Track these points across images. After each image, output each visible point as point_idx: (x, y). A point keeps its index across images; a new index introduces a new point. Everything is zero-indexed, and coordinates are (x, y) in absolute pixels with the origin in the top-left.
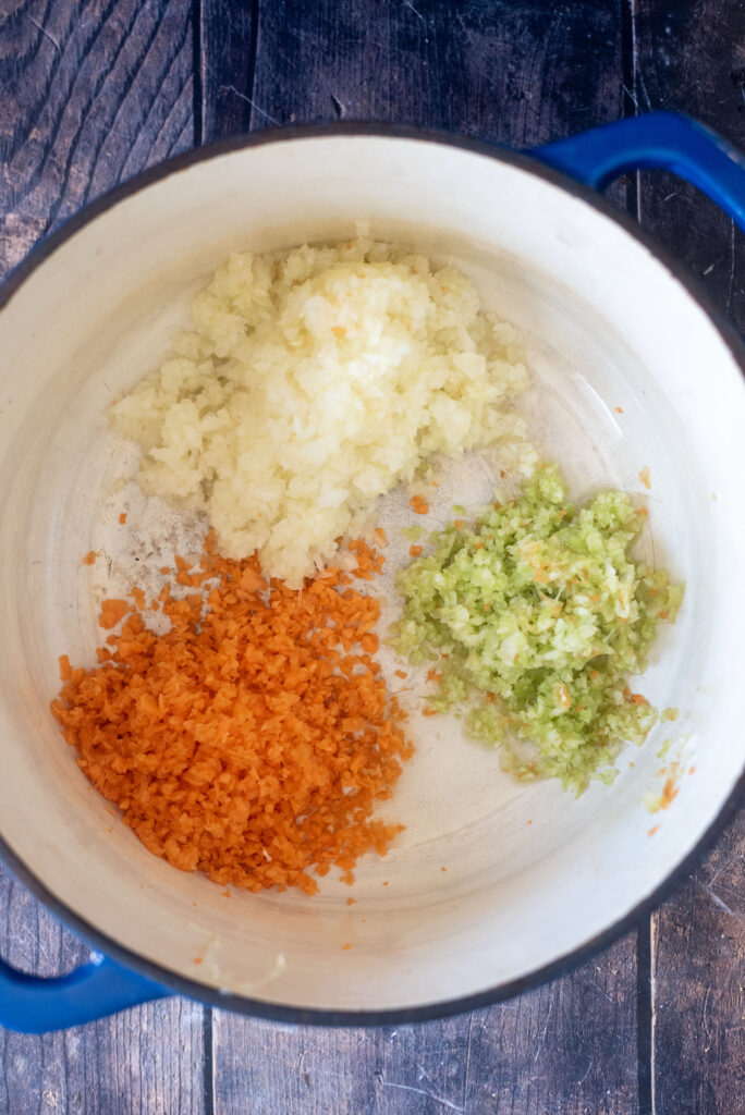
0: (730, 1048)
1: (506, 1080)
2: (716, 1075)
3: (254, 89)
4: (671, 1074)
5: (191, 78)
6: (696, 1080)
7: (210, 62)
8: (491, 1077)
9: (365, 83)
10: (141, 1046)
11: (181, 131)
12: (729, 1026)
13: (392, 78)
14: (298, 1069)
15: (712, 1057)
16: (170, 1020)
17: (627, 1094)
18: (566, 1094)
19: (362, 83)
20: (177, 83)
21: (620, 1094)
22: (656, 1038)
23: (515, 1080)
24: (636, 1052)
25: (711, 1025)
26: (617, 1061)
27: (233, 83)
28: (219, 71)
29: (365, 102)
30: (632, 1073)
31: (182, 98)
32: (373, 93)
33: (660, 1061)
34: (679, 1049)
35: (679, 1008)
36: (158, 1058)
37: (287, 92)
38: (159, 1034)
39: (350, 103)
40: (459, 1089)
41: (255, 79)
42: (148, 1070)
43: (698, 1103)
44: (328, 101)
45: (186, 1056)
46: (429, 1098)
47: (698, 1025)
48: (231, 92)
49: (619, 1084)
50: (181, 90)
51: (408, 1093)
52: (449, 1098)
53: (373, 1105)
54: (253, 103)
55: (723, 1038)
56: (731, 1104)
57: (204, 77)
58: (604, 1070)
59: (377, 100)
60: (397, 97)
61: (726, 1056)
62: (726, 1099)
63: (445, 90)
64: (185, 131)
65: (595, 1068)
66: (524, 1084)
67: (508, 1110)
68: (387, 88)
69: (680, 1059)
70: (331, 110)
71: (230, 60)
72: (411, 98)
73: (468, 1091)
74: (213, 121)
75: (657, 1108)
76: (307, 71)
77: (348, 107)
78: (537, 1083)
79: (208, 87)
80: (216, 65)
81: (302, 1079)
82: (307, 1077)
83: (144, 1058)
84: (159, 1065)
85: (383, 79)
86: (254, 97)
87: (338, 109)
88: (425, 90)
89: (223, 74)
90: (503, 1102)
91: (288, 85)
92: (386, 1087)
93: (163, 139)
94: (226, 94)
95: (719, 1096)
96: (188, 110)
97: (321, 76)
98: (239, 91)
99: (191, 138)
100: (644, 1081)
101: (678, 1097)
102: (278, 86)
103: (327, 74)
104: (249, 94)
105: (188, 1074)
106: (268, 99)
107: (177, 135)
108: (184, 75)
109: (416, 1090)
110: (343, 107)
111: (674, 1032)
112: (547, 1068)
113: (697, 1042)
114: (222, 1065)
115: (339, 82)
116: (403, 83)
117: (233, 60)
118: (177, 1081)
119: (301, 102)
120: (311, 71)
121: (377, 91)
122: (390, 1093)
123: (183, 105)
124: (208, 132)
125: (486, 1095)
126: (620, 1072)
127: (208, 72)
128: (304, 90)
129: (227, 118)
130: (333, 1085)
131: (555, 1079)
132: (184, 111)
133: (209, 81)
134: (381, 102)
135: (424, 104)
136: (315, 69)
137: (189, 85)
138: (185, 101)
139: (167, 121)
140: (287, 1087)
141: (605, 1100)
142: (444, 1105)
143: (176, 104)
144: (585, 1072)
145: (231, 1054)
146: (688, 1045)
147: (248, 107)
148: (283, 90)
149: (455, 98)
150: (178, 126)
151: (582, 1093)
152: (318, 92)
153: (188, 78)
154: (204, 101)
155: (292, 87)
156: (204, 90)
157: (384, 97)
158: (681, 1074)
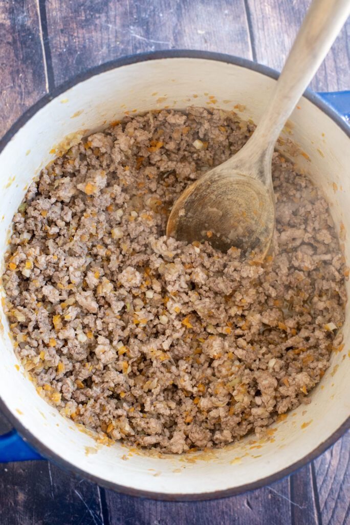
0: (10, 77)
1: (114, 51)
2: (15, 64)
3: (290, 508)
4: (36, 62)
5: (321, 510)
6: (24, 61)
7: (313, 519)
8: (121, 51)
9: (237, 518)
10: (285, 48)
11: (323, 484)
12: (11, 87)
13: (224, 522)
14: (211, 45)
15: (18, 72)
16: (273, 61)
17: (56, 50)
18: (84, 47)
19: (238, 518)
20: (328, 507)
21: (59, 50)
22: (45, 78)
23: (109, 51)
24: (54, 70)
25: (20, 86)
26: (62, 65)
27: (301, 510)
28: (308, 515)
29: (236, 509)
30: (55, 60)
31: (324, 500)
32: (232, 514)
33: (42, 67)
34: (34, 74)
35: (36, 93)
36: (276, 43)
37: (274, 509)
38: (277, 54)
39: (243, 507)
40: (135, 44)
41: (290, 513)
42: (280, 37)
43: (22, 50)
44: (254, 507)
45: (263, 45)
46: (148, 38)
47: (26, 86)
48: (301, 505)
49: (60, 54)
50: (326, 503)
51: (158, 39)
52: (139, 39)
53: (174, 32)
54: (290, 501)
55: (14, 82)
56: (6, 51)
57: (315, 511)
58: (68, 60)
59: (230, 510)
60: (220, 513)
61: (11, 73)
62: (9, 53)
63: (198, 520)
64: (321, 483)
65: (72, 60)
66: (105, 49)
67: (111, 37)
68: (226, 517)
69: (32, 69)
70: (252, 503)
71: (304, 521)
72: (213, 514)
73: (131, 44)
74: (308, 490)
75: (41, 46)
76: (265, 521)
77: (244, 505)
78: (99, 51)
79: (313, 506)
80: (310, 518)
81: (208, 41)
82: (206, 42)
83: (283, 42)
84: (275, 40)
85: (228, 522)
86: (290, 505)
87: (248, 504)
88: (207, 519)
89: (306, 513)
90: (113, 40)
91: (274, 512)
92: (169, 41)
93: (331, 478)
94: (304, 504)
95: (12, 55)
96: (321, 494)
97: (258, 519)
98: (297, 506)
99: (318, 480)
100: (49, 57)
101: (32, 52)
102: (279, 511)
103: (256, 520)
104: (292, 506)
105: (261, 37)
106: (283, 504)
107: (324, 481)
108: (325, 511)
109: (155, 42)
110: (246, 505)
111: (37, 82)
112: (95, 58)
113: (25, 78)
114: (246, 43)
115: (249, 517)
116: (218, 521)
117: (302, 521)
118: (266, 34)
119: (267, 505)
120: (264, 521)
121: (230, 515)
122: (166, 39)
123: (323, 496)
124: (310, 484)
125: (122, 42)
126: (61, 60)
127: (313, 514)
128: (266, 511)
129: (302, 492)
130: (193, 39)
131: (91, 53)
132: (323, 493)
133: (313, 509)
134: (228, 510)
135: (206, 512)
136: (262, 522)
137: (322, 506)
138: (323, 498)
139: (330, 487)
140: (215, 37)
141: (66, 46)
142: (141, 36)
143: (327, 496)
144: (77, 58)
145: (242, 49)
146: (30, 76)
147: (292, 499)
148: (276, 510)
149: (192, 516)
150: (325, 485)
151: (77, 49)
152: (259, 511)
153: (323, 510)
154: (313, 499)
155: (272, 512)
156: (314, 505)
157: (227, 513)
158: (32, 63)
